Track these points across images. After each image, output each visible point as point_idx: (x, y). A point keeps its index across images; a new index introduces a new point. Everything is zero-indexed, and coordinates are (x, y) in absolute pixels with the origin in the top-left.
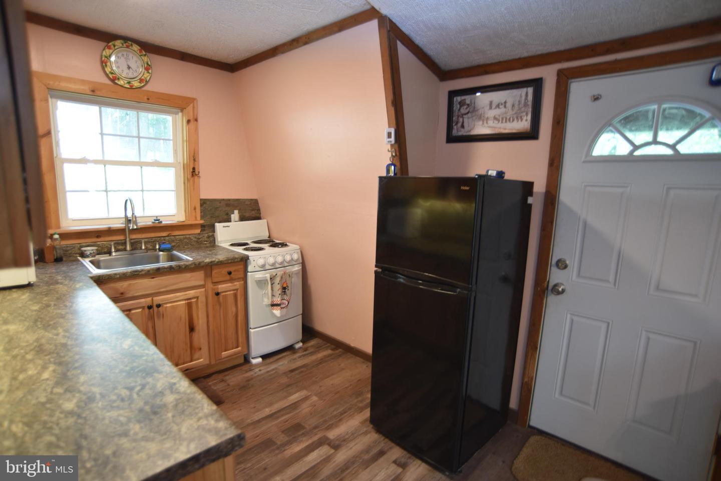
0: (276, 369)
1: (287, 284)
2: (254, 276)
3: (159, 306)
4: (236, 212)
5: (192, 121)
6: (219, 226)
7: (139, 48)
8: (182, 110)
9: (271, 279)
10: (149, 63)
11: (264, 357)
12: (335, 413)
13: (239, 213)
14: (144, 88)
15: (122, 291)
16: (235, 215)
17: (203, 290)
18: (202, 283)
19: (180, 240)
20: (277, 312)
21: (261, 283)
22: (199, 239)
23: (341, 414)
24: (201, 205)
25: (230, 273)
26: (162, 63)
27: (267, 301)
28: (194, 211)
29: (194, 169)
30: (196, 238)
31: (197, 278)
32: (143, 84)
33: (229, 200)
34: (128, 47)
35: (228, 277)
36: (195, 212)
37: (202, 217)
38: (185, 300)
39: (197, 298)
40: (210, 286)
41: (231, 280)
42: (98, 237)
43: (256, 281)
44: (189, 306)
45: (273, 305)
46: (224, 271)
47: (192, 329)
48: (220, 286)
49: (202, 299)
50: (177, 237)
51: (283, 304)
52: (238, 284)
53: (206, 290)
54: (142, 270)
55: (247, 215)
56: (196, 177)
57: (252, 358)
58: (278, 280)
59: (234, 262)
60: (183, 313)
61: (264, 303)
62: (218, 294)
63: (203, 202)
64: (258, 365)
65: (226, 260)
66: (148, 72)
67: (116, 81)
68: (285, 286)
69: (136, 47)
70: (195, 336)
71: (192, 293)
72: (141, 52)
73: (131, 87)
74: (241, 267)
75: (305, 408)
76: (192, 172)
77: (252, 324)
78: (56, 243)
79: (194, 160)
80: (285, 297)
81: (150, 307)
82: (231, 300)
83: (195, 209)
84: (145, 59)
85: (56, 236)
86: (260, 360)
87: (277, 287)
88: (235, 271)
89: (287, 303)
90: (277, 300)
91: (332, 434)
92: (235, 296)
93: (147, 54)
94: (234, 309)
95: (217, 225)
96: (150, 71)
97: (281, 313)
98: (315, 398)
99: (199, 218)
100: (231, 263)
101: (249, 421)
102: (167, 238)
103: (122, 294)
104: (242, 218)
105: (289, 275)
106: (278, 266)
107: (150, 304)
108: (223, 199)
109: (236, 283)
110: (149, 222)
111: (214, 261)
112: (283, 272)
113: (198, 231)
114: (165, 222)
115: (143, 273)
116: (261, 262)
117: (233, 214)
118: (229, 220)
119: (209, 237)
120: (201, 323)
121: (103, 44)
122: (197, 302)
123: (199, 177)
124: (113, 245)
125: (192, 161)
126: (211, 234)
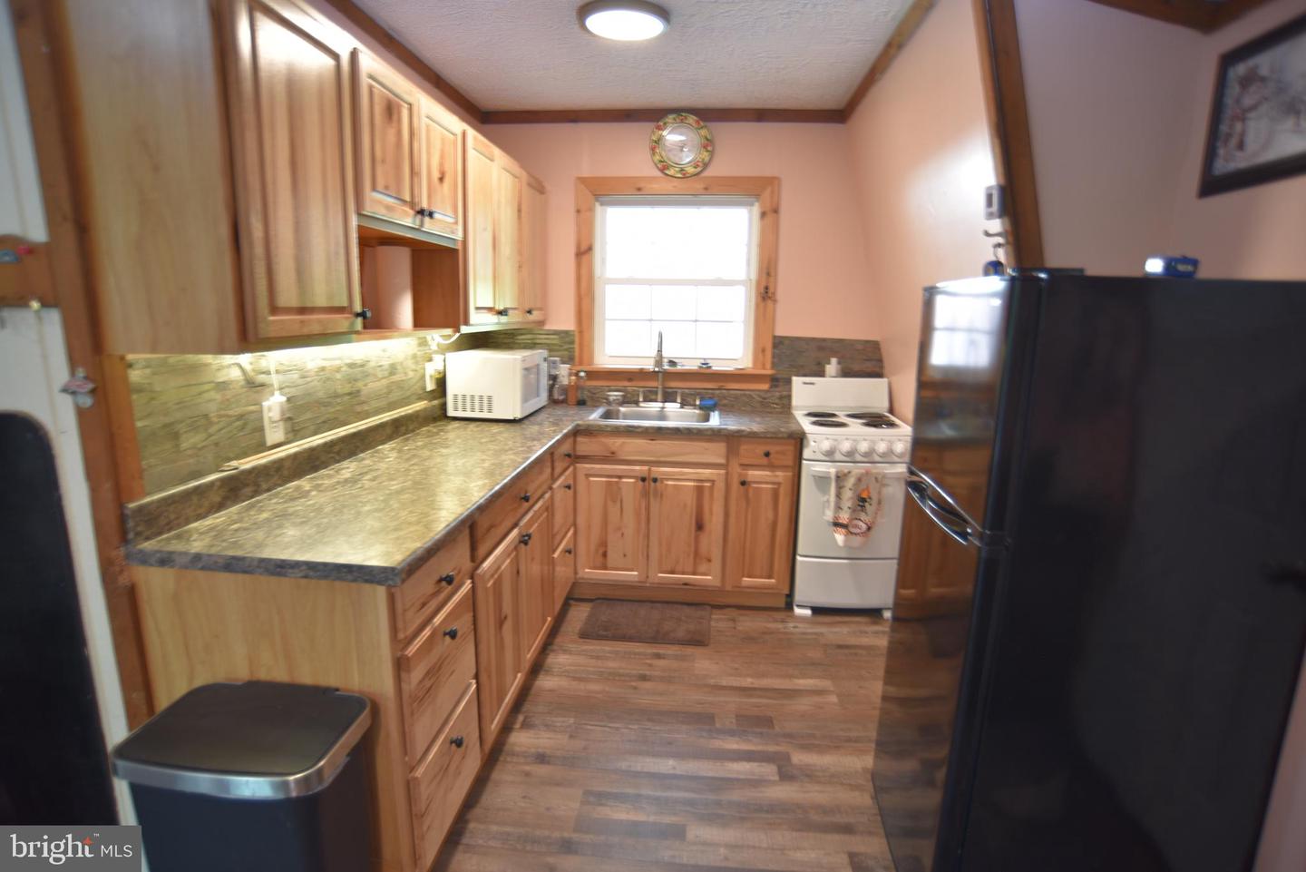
0: (822, 634)
1: (869, 493)
2: (811, 468)
3: (655, 480)
4: (834, 361)
5: (771, 214)
6: (797, 382)
7: (695, 118)
8: (757, 196)
9: (838, 477)
10: (709, 137)
11: (817, 611)
12: (841, 733)
13: (839, 363)
14: (706, 174)
15: (614, 449)
16: (832, 367)
17: (723, 472)
18: (722, 461)
19: (736, 397)
20: (840, 538)
21: (821, 480)
22: (765, 399)
23: (849, 740)
24: (775, 346)
25: (767, 454)
26: (723, 130)
27: (829, 515)
28: (761, 355)
29: (767, 288)
30: (760, 396)
31: (716, 452)
32: (699, 169)
33: (824, 340)
34: (682, 121)
35: (765, 461)
36: (764, 356)
37: (774, 365)
38: (694, 480)
39: (713, 482)
40: (736, 470)
41: (772, 467)
42: (630, 380)
43: (814, 476)
44: (699, 490)
45: (837, 524)
46: (761, 449)
47: (700, 526)
48: (750, 472)
49: (720, 485)
50: (732, 392)
51: (856, 526)
52: (781, 476)
53: (727, 474)
54: (639, 427)
55: (856, 367)
56: (770, 303)
57: (798, 606)
58: (850, 482)
59: (776, 438)
60: (690, 500)
61: (825, 518)
62: (743, 483)
63: (779, 342)
64: (803, 619)
65: (762, 433)
66: (708, 151)
67: (667, 172)
68: (864, 496)
69: (692, 119)
70: (704, 539)
71: (707, 472)
72: (697, 122)
73: (685, 176)
74: (790, 449)
75: (804, 704)
76: (766, 294)
77: (800, 549)
78: (581, 383)
79: (768, 274)
80: (863, 516)
81: (643, 480)
82: (766, 500)
83: (763, 351)
84: (703, 132)
85: (582, 374)
86: (808, 612)
87: (848, 494)
88: (777, 453)
89: (864, 527)
90: (844, 517)
91: (799, 758)
92: (775, 494)
93: (708, 124)
94: (770, 515)
95: (795, 379)
96: (709, 148)
97: (846, 541)
98: (834, 699)
99: (768, 365)
100: (772, 438)
101: (712, 681)
102: (718, 392)
103: (613, 453)
104: (846, 373)
105: (876, 479)
106: (859, 458)
107: (645, 475)
108: (814, 339)
109: (779, 473)
110: (693, 366)
111: (743, 431)
112: (864, 471)
113: (765, 386)
114: (716, 367)
115: (639, 430)
116: (826, 445)
117: (829, 363)
118: (821, 374)
119: (781, 398)
120: (715, 521)
121: (651, 125)
122: (712, 488)
123: (775, 301)
124: (644, 392)
125: (764, 276)
126: (785, 393)
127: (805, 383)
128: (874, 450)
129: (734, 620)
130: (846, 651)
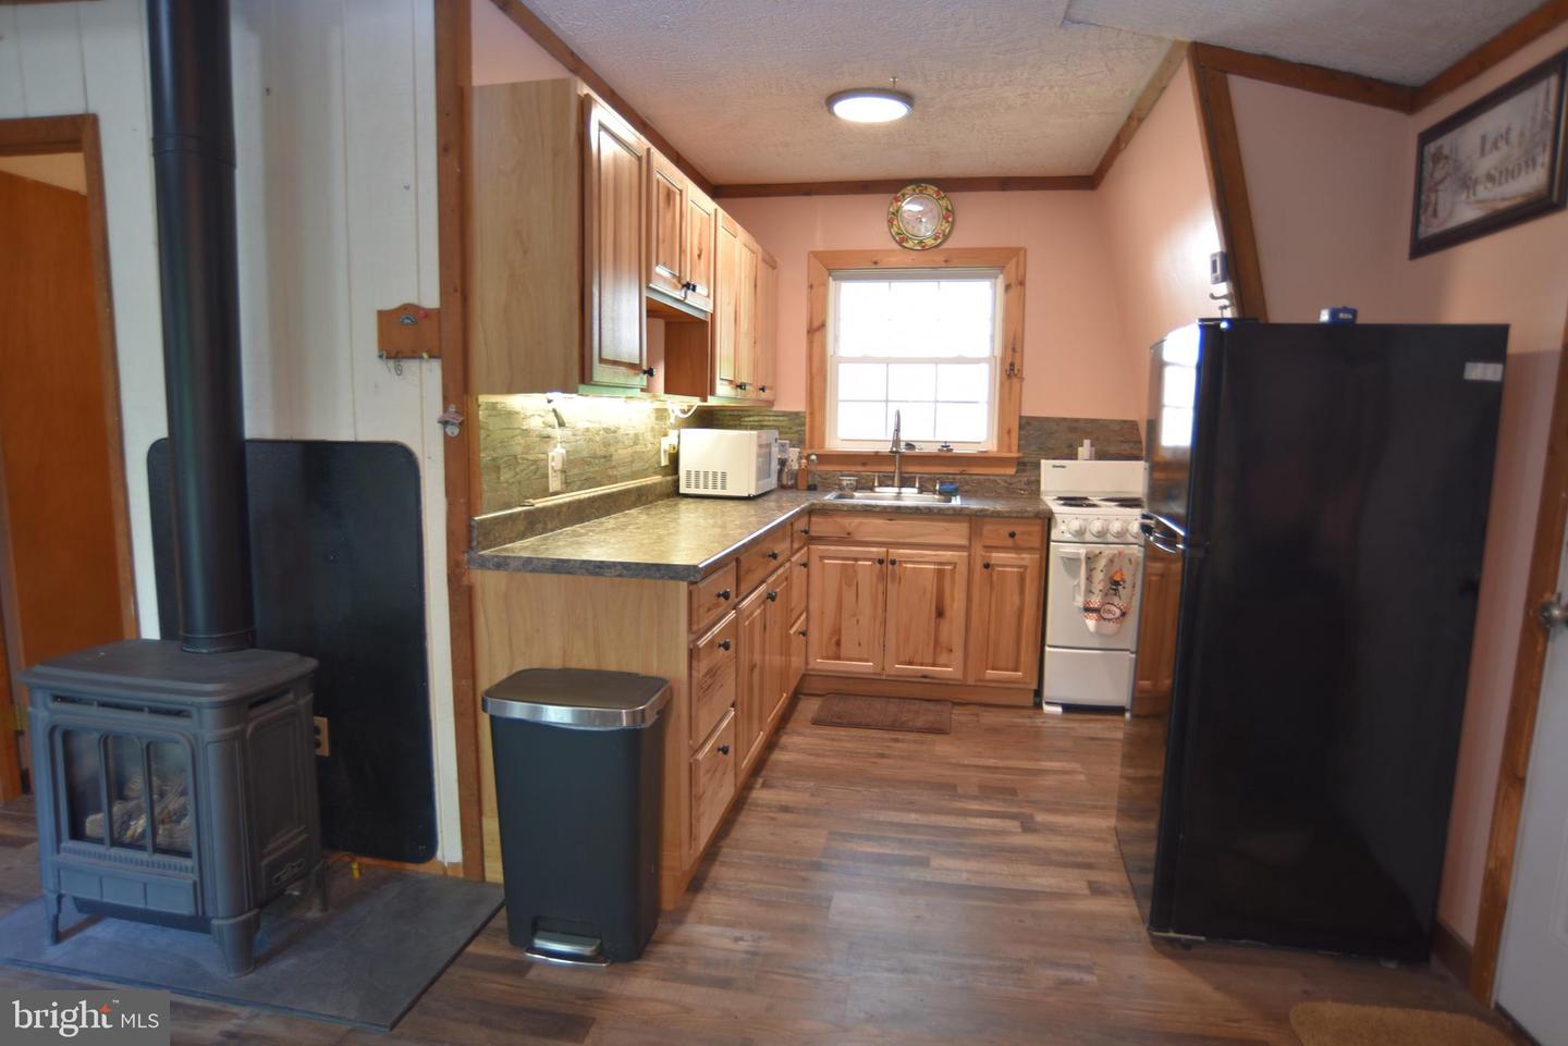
0: (1073, 728)
1: (1122, 575)
2: (1058, 551)
3: (893, 562)
4: (1087, 442)
5: (1016, 288)
6: (1046, 464)
7: (936, 189)
8: (1002, 268)
9: (1088, 559)
10: (950, 208)
11: (1069, 708)
12: (1088, 802)
13: (1092, 445)
14: (945, 246)
15: (850, 529)
16: (1085, 449)
17: (965, 554)
18: (965, 542)
19: (979, 483)
20: (1091, 623)
21: (1071, 562)
22: (1010, 484)
23: (1095, 807)
24: (1021, 427)
25: (1012, 535)
26: (966, 201)
27: (1080, 601)
28: (1006, 436)
29: (1012, 365)
30: (1006, 482)
31: (957, 533)
32: (939, 241)
33: (1076, 420)
34: (921, 192)
35: (1010, 542)
36: (1010, 437)
37: (1020, 447)
38: (935, 563)
39: (955, 564)
40: (979, 551)
41: (1017, 549)
42: (864, 464)
43: (1062, 558)
44: (940, 574)
45: (1088, 610)
46: (1006, 530)
47: (940, 613)
48: (994, 555)
49: (962, 569)
50: (975, 477)
51: (1110, 612)
52: (1028, 558)
53: (970, 555)
54: (877, 506)
55: (1112, 450)
56: (1015, 380)
57: (1048, 703)
58: (1102, 562)
59: (1023, 518)
60: (930, 584)
61: (1076, 604)
62: (987, 566)
63: (1026, 423)
64: (1052, 716)
65: (1007, 512)
66: (948, 222)
67: (905, 244)
68: (1117, 578)
69: (932, 189)
70: (945, 625)
71: (948, 555)
72: (938, 194)
73: (924, 249)
74: (1036, 528)
75: (1049, 781)
76: (1011, 371)
77: (1049, 640)
78: (813, 468)
79: (1014, 350)
80: (1116, 600)
81: (881, 562)
82: (1012, 586)
83: (1009, 432)
84: (944, 203)
85: (813, 457)
86: (1059, 710)
87: (1099, 576)
88: (1023, 533)
89: (1118, 613)
90: (1096, 601)
92: (1022, 578)
93: (948, 194)
94: (1016, 599)
95: (1043, 461)
96: (950, 219)
97: (1098, 627)
98: (1082, 777)
99: (1015, 448)
100: (1017, 517)
102: (959, 477)
103: (849, 534)
104: (1100, 455)
105: (1130, 560)
106: (1110, 539)
107: (883, 556)
108: (1065, 419)
109: (1024, 556)
110: (933, 449)
111: (987, 510)
112: (1116, 552)
113: (1012, 471)
114: (958, 450)
115: (878, 509)
116: (1075, 525)
117: (1082, 446)
118: (1073, 456)
119: (1029, 483)
120: (956, 607)
121: (890, 197)
122: (953, 571)
123: (1022, 379)
124: (879, 477)
125: (1010, 352)
126: (1033, 478)
127: (1054, 466)
128: (1127, 530)
129: (977, 715)
130: (1099, 742)
